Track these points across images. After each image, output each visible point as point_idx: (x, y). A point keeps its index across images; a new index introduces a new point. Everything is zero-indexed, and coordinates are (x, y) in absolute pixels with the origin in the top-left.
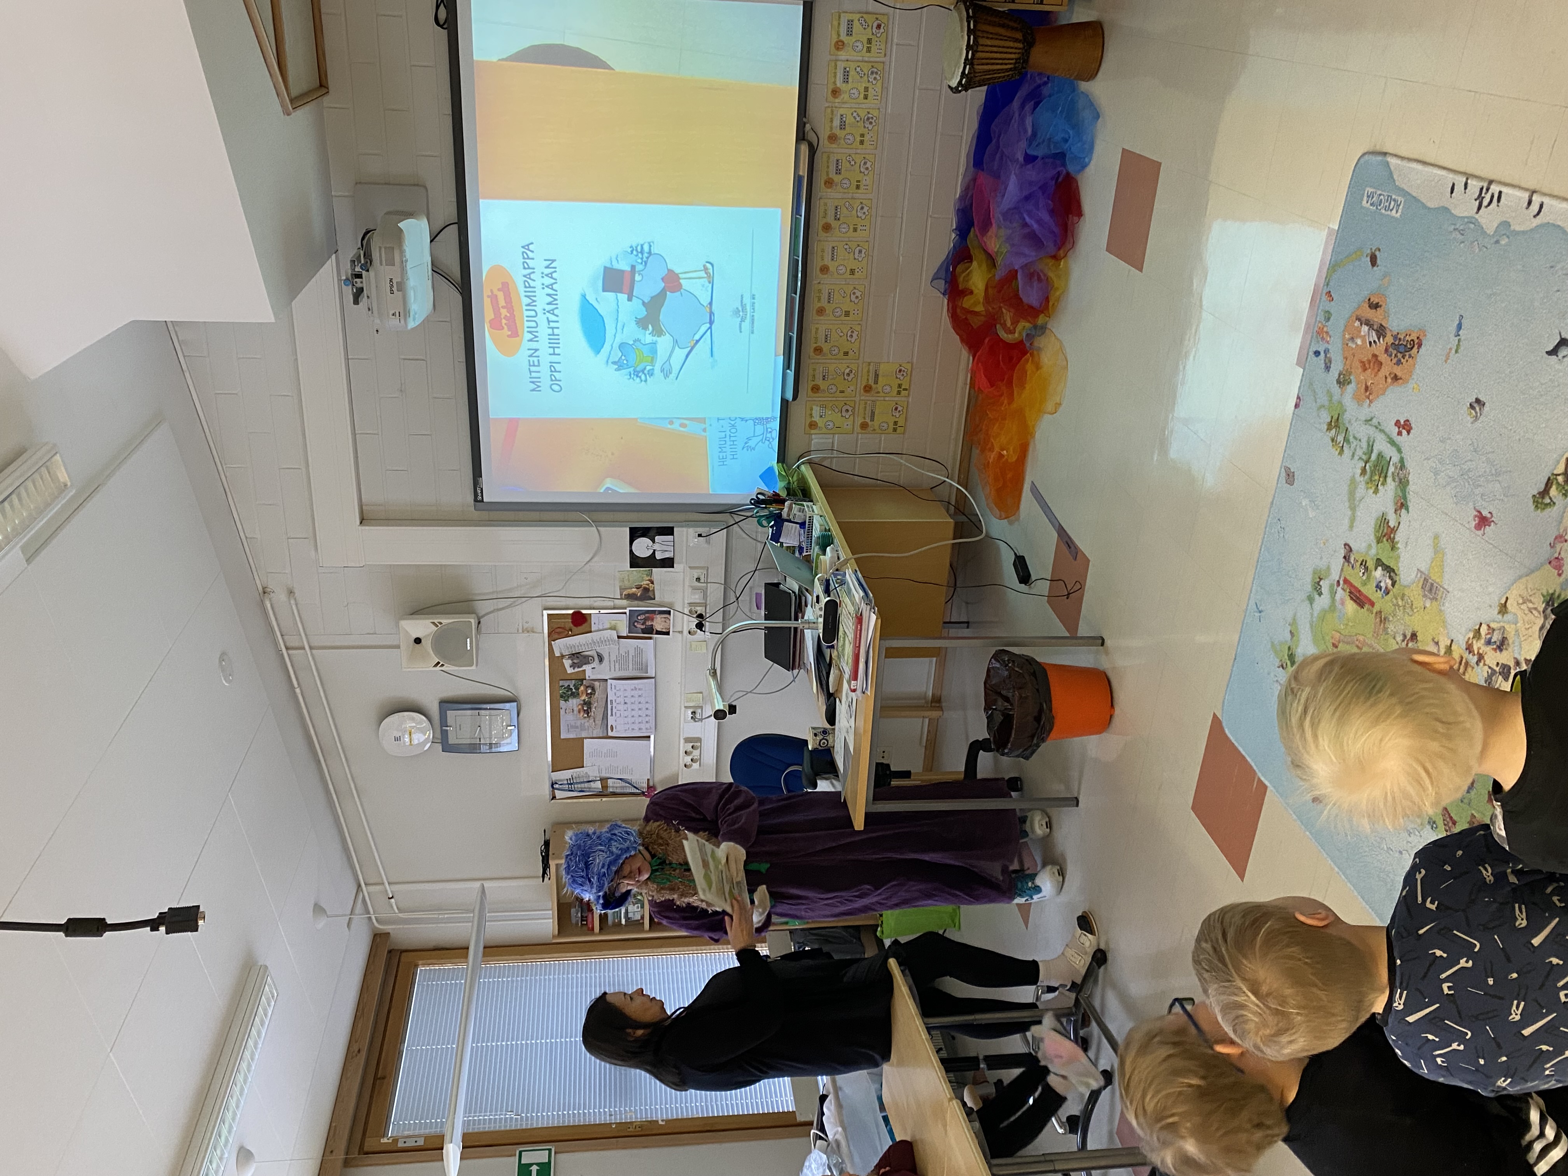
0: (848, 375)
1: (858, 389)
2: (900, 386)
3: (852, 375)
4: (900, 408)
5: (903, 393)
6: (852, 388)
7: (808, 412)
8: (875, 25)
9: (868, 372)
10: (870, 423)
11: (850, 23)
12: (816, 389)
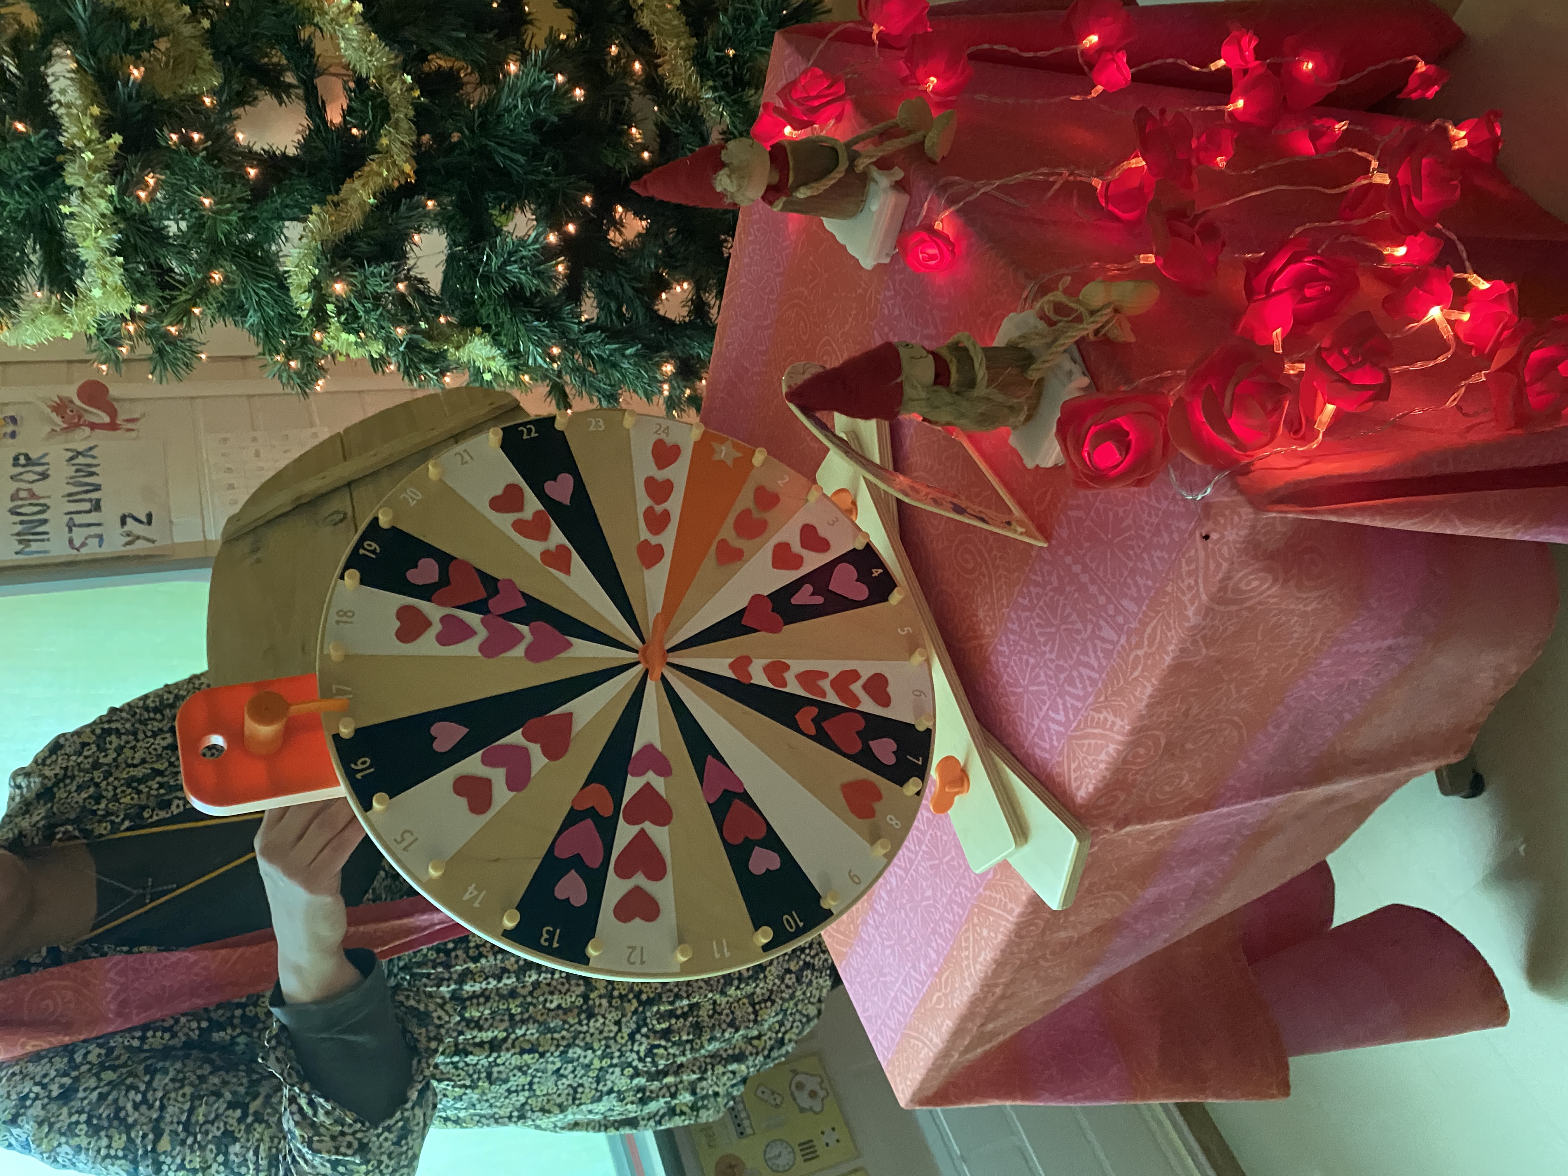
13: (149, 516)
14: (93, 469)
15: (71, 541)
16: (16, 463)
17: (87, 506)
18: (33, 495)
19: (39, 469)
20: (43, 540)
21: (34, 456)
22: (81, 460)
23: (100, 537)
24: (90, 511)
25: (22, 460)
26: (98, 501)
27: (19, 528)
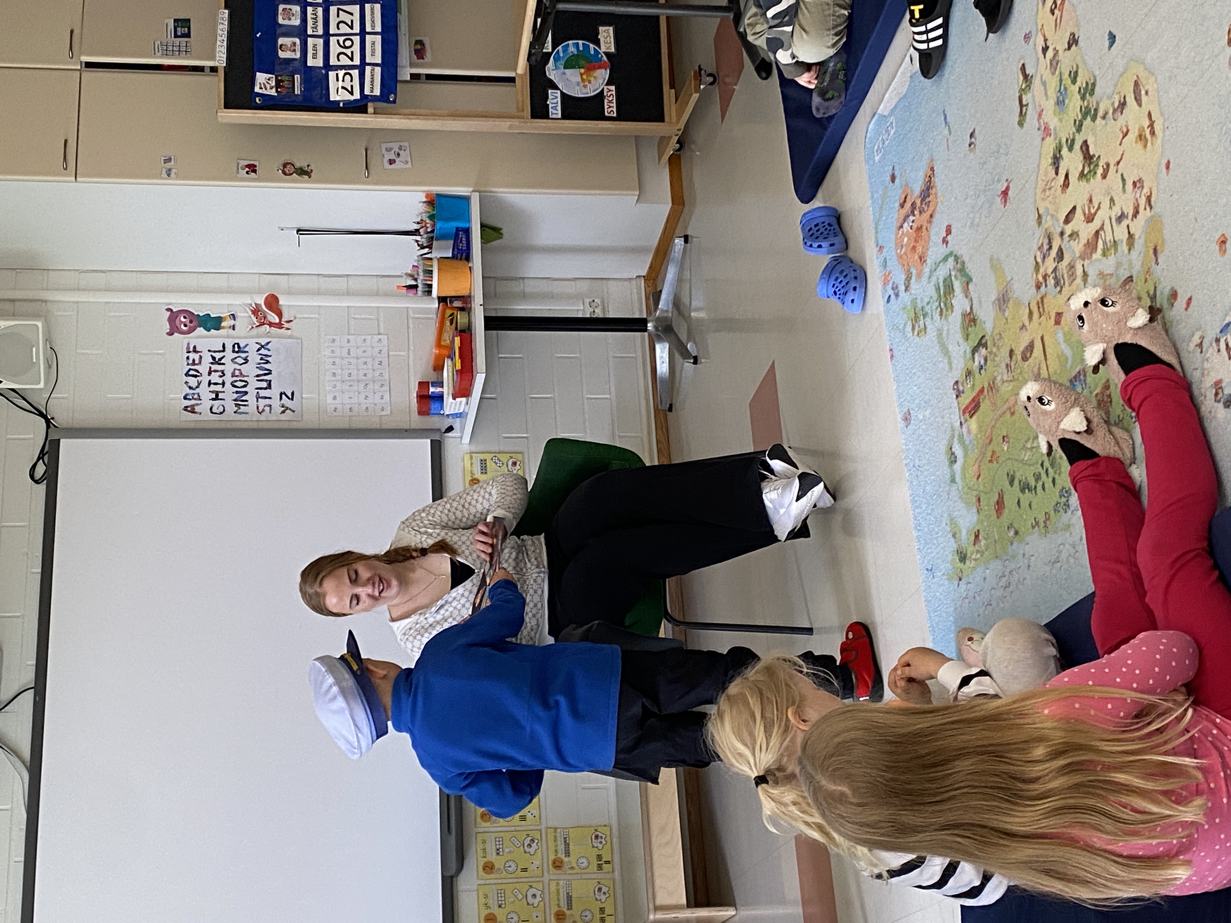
0: (530, 846)
1: (545, 866)
2: (599, 857)
3: (534, 845)
4: (604, 889)
5: (605, 866)
6: (537, 863)
7: (482, 901)
8: (510, 463)
9: (555, 840)
10: (568, 912)
11: (483, 462)
12: (489, 868)
13: (293, 394)
14: (268, 359)
15: (258, 408)
16: (234, 351)
17: (264, 385)
18: (241, 374)
19: (244, 355)
20: (245, 405)
21: (242, 345)
22: (263, 351)
23: (270, 406)
24: (266, 389)
25: (236, 349)
26: (270, 381)
27: (235, 396)
